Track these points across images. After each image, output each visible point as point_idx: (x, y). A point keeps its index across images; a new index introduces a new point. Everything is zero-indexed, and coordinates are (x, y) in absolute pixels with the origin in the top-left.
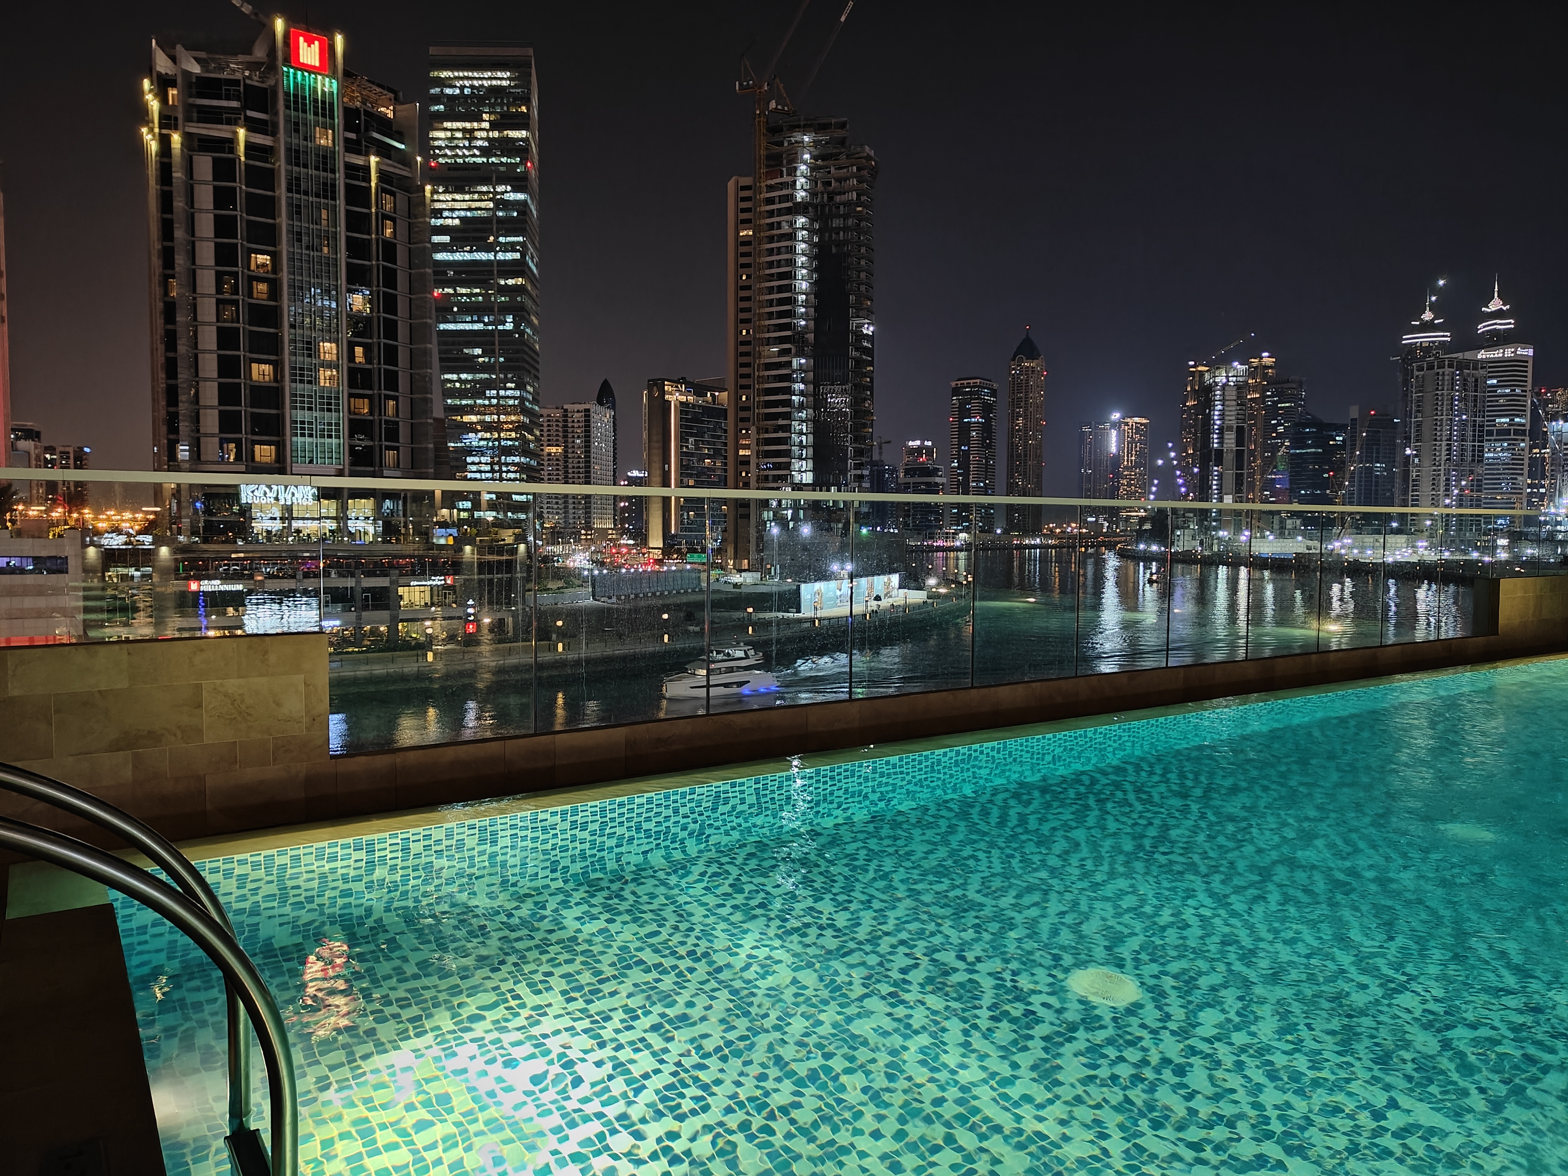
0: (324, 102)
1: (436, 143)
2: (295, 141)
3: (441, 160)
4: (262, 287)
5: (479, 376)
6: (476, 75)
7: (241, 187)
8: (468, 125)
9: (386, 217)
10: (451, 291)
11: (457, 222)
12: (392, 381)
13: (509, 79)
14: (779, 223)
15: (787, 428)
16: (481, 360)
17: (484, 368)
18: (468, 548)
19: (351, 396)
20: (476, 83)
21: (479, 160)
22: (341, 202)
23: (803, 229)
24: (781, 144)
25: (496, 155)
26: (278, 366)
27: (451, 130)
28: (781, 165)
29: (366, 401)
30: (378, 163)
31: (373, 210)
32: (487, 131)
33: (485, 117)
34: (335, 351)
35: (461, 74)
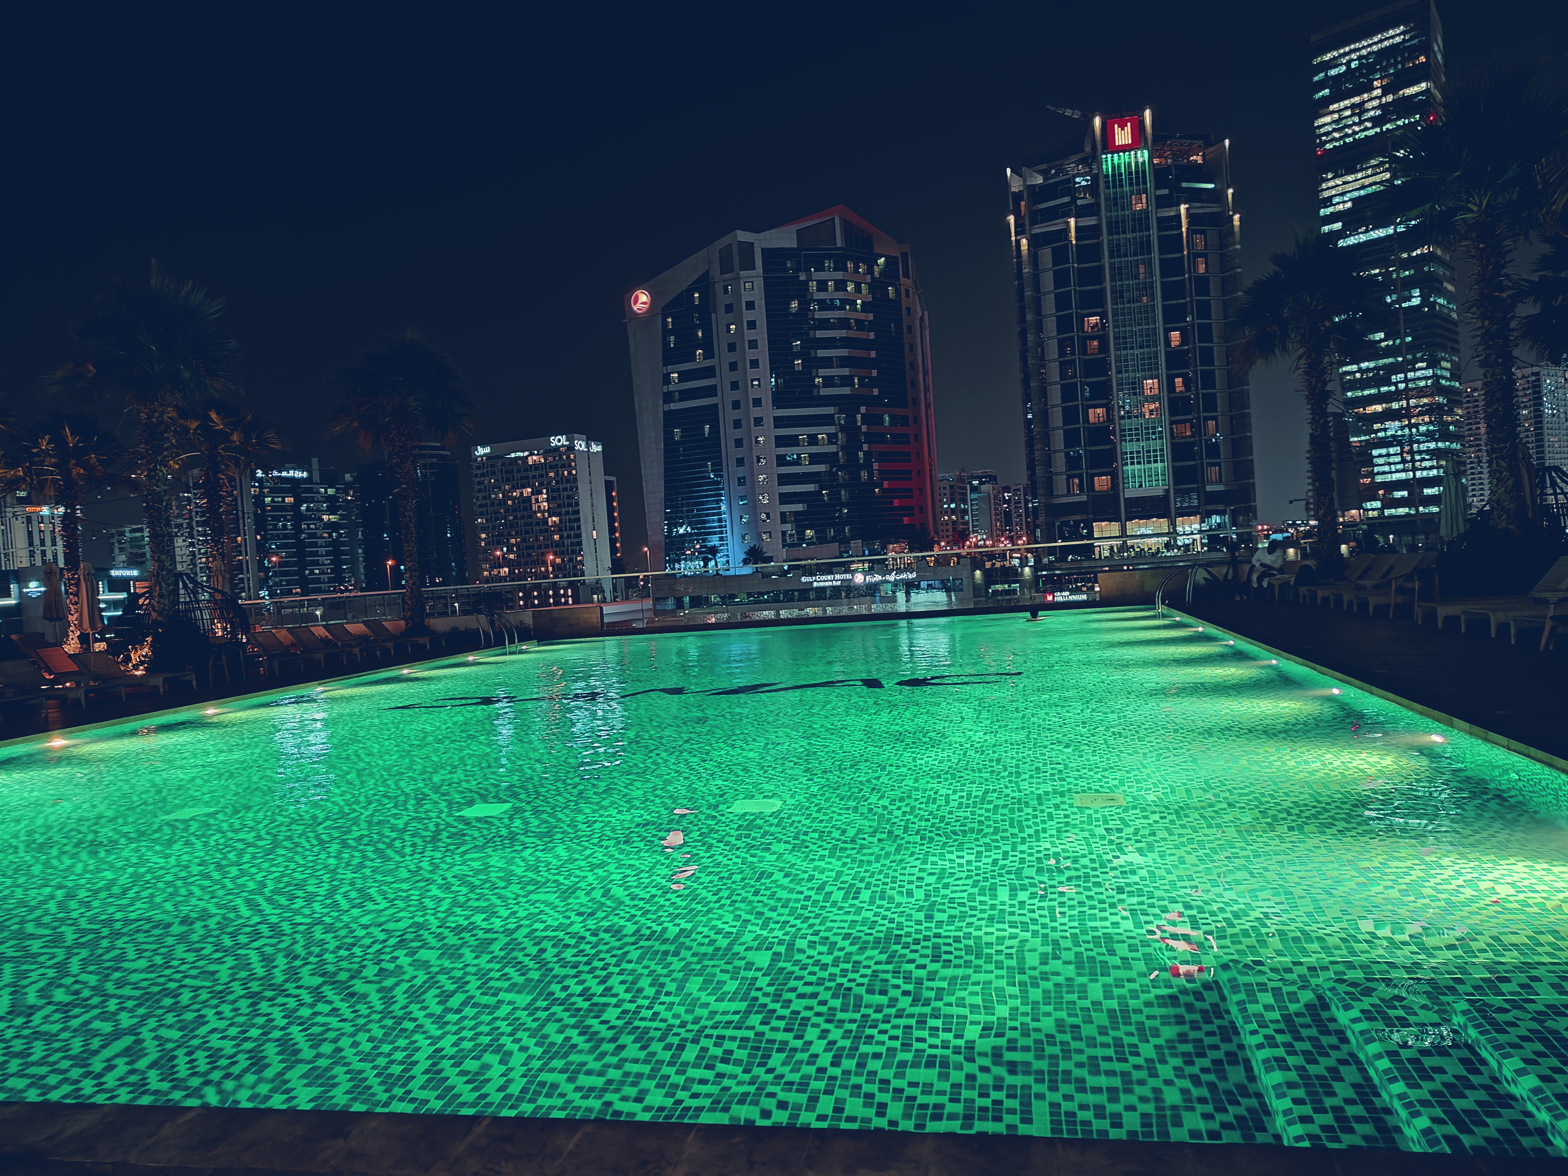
0: (1137, 172)
1: (1322, 130)
2: (1114, 214)
3: (1328, 146)
4: (1094, 344)
5: (1383, 362)
6: (1363, 44)
7: (1074, 265)
8: (1356, 100)
9: (1197, 255)
11: (1349, 205)
12: (1210, 403)
13: (1403, 33)
16: (1383, 344)
17: (1388, 352)
19: (1171, 423)
20: (1364, 52)
21: (1371, 133)
22: (1156, 256)
25: (1390, 121)
26: (1109, 409)
27: (1340, 111)
29: (1188, 425)
30: (1187, 209)
31: (1185, 253)
32: (1379, 98)
33: (1376, 84)
34: (1156, 386)
35: (1347, 49)
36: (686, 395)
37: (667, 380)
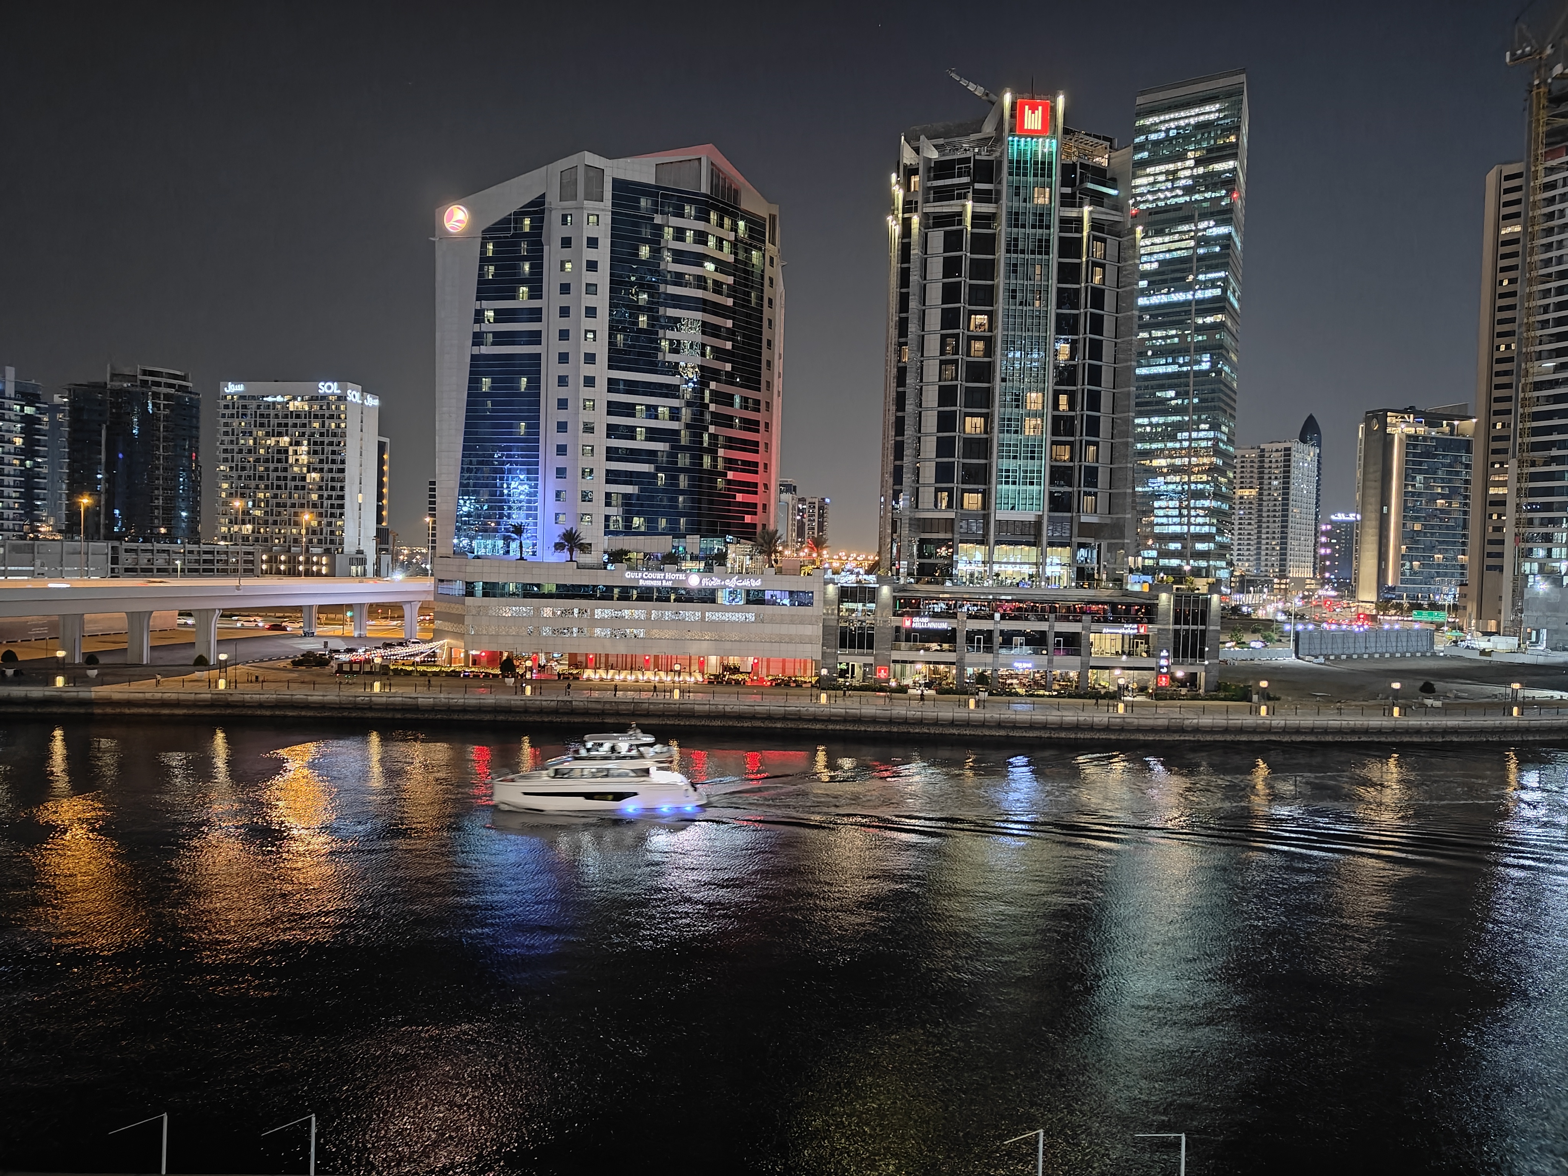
0: (1043, 163)
1: (1138, 191)
2: (1015, 204)
3: (1143, 207)
4: (979, 345)
5: (1171, 419)
6: (1183, 114)
7: (966, 254)
8: (1171, 167)
9: (1096, 264)
10: (1145, 335)
11: (1155, 265)
12: (1093, 427)
13: (1219, 111)
16: (1173, 402)
17: (1177, 410)
18: (1164, 596)
19: (1053, 443)
20: (1182, 123)
21: (1181, 200)
22: (1054, 256)
25: (1199, 192)
26: (988, 418)
27: (1154, 175)
28: (1567, 140)
29: (1068, 447)
30: (1091, 212)
31: (1084, 259)
32: (1192, 168)
33: (1190, 155)
34: (1040, 401)
35: (1167, 117)
36: (501, 338)
37: (479, 317)
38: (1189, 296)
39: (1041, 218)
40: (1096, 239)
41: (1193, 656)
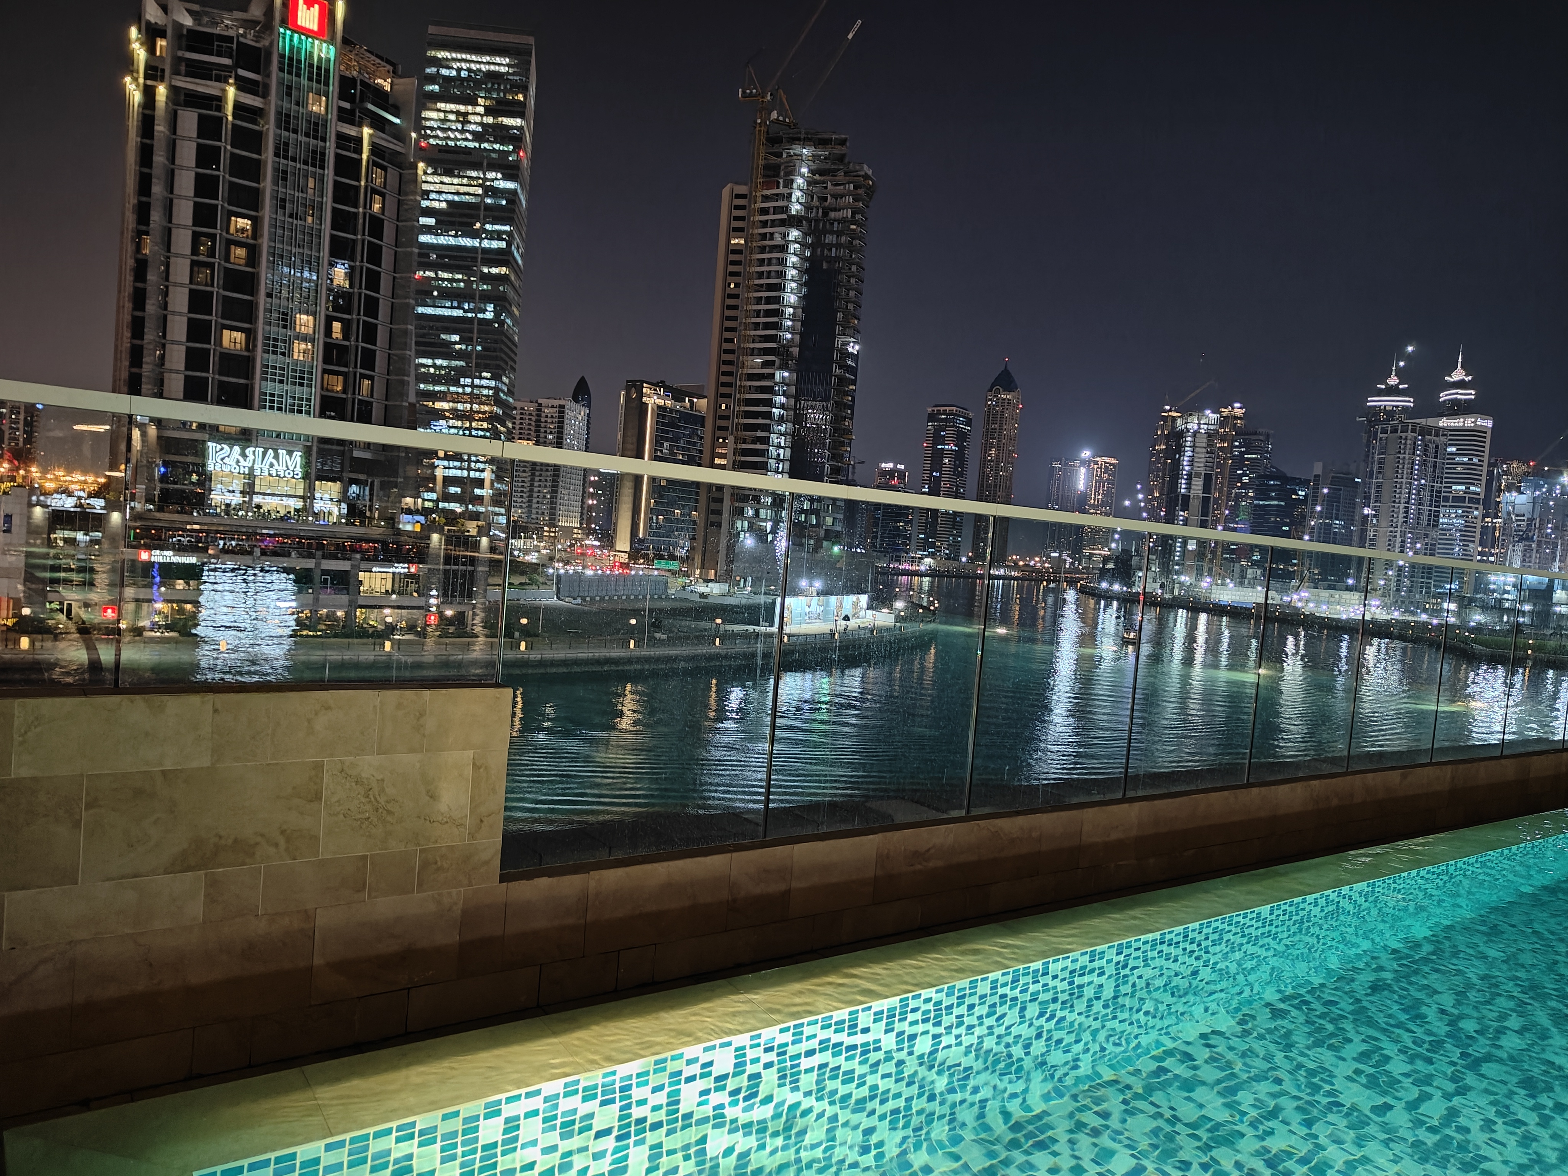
1: (428, 124)
3: (432, 141)
4: (241, 252)
5: (454, 363)
6: (474, 58)
7: (226, 147)
8: (462, 108)
9: (375, 191)
10: (432, 274)
11: (444, 205)
12: (369, 360)
13: (508, 65)
14: (772, 234)
15: (766, 441)
16: (457, 347)
17: (460, 355)
18: (435, 537)
19: (325, 371)
20: (474, 67)
21: (471, 145)
22: (329, 172)
23: (796, 242)
24: (780, 155)
25: (488, 141)
26: (250, 335)
27: (445, 112)
28: (778, 176)
29: (341, 378)
30: (371, 136)
31: (363, 183)
32: (482, 116)
33: (481, 101)
34: (311, 324)
35: (459, 56)
38: (476, 243)
39: (317, 127)
40: (376, 164)
41: (462, 595)
